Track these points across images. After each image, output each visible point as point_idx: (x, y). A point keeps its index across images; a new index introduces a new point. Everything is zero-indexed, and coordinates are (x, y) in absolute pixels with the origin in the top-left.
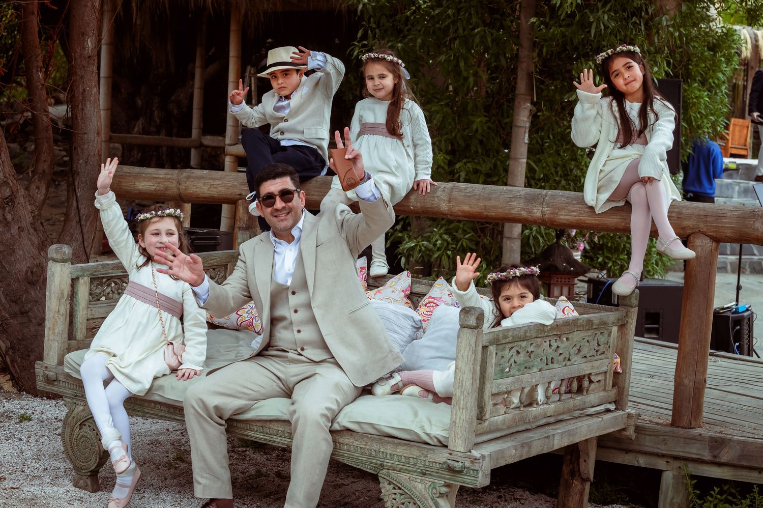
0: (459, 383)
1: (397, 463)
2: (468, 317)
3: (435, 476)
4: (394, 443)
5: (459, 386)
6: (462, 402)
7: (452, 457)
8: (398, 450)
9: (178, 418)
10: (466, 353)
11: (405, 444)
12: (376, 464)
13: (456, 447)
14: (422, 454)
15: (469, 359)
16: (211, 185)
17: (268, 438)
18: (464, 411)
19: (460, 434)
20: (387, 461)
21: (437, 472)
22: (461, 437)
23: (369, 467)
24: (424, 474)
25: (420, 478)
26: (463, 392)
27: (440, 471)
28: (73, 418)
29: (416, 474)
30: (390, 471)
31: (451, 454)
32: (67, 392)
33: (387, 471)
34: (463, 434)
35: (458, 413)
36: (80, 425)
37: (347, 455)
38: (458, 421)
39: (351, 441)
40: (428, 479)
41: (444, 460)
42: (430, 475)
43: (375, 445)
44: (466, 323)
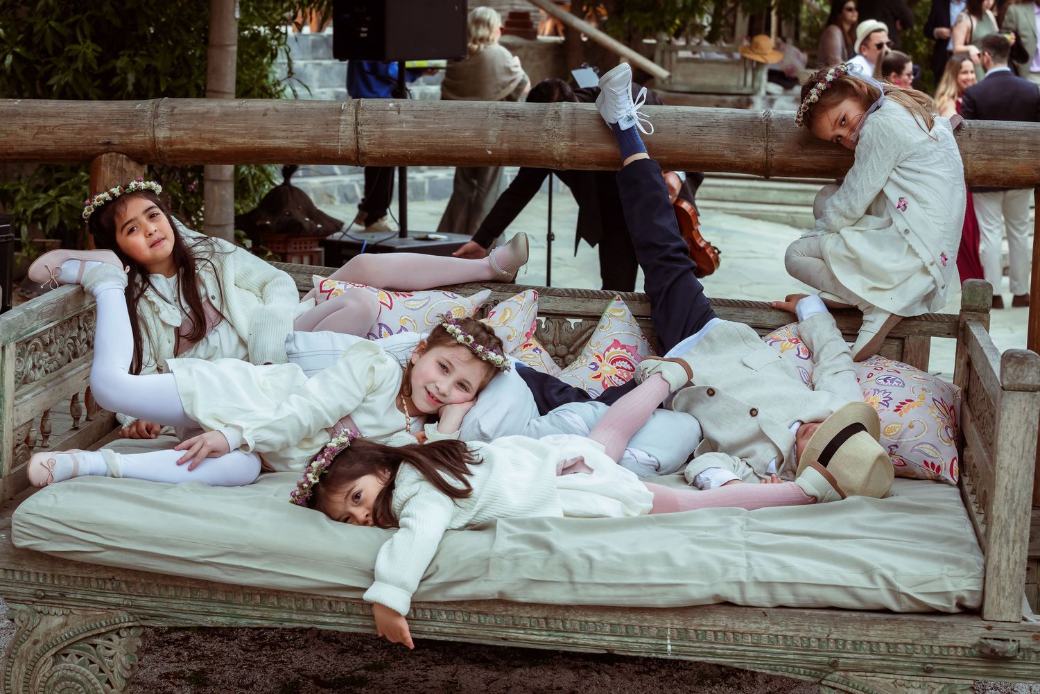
0: (1006, 495)
1: (867, 657)
2: (1022, 371)
3: (954, 673)
4: (863, 621)
5: (1006, 501)
6: (1012, 530)
7: (993, 633)
8: (872, 633)
9: (327, 620)
10: (1019, 439)
11: (887, 619)
12: (818, 663)
13: (1001, 613)
14: (927, 634)
15: (1027, 448)
16: (40, 127)
17: (560, 639)
18: (1017, 546)
19: (1008, 590)
20: (845, 655)
21: (958, 665)
22: (1010, 594)
23: (802, 671)
24: (928, 671)
25: (918, 679)
26: (1015, 511)
27: (965, 662)
28: (35, 642)
29: (910, 673)
30: (851, 674)
31: (989, 628)
32: (19, 590)
33: (842, 673)
34: (1015, 589)
35: (1005, 552)
36: (54, 655)
37: (751, 654)
38: (1004, 565)
39: (763, 626)
40: (937, 680)
41: (975, 640)
42: (943, 671)
43: (819, 629)
44: (1020, 381)
